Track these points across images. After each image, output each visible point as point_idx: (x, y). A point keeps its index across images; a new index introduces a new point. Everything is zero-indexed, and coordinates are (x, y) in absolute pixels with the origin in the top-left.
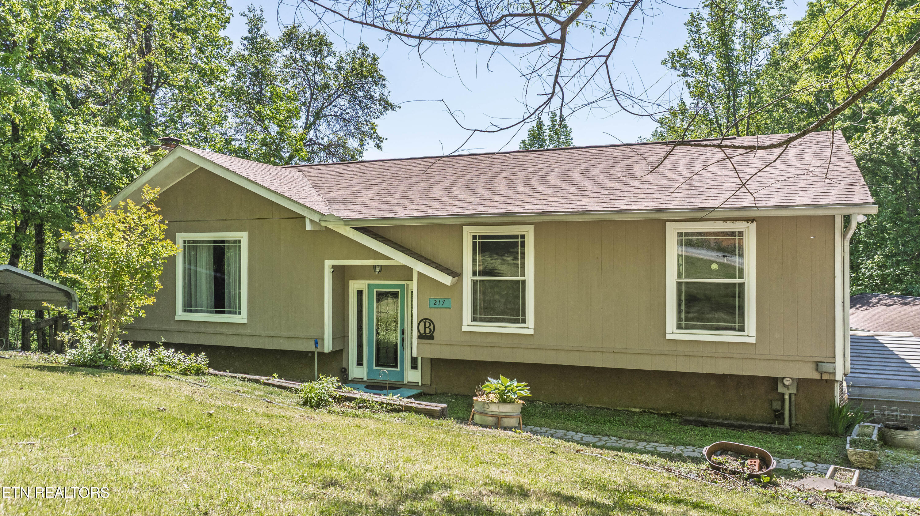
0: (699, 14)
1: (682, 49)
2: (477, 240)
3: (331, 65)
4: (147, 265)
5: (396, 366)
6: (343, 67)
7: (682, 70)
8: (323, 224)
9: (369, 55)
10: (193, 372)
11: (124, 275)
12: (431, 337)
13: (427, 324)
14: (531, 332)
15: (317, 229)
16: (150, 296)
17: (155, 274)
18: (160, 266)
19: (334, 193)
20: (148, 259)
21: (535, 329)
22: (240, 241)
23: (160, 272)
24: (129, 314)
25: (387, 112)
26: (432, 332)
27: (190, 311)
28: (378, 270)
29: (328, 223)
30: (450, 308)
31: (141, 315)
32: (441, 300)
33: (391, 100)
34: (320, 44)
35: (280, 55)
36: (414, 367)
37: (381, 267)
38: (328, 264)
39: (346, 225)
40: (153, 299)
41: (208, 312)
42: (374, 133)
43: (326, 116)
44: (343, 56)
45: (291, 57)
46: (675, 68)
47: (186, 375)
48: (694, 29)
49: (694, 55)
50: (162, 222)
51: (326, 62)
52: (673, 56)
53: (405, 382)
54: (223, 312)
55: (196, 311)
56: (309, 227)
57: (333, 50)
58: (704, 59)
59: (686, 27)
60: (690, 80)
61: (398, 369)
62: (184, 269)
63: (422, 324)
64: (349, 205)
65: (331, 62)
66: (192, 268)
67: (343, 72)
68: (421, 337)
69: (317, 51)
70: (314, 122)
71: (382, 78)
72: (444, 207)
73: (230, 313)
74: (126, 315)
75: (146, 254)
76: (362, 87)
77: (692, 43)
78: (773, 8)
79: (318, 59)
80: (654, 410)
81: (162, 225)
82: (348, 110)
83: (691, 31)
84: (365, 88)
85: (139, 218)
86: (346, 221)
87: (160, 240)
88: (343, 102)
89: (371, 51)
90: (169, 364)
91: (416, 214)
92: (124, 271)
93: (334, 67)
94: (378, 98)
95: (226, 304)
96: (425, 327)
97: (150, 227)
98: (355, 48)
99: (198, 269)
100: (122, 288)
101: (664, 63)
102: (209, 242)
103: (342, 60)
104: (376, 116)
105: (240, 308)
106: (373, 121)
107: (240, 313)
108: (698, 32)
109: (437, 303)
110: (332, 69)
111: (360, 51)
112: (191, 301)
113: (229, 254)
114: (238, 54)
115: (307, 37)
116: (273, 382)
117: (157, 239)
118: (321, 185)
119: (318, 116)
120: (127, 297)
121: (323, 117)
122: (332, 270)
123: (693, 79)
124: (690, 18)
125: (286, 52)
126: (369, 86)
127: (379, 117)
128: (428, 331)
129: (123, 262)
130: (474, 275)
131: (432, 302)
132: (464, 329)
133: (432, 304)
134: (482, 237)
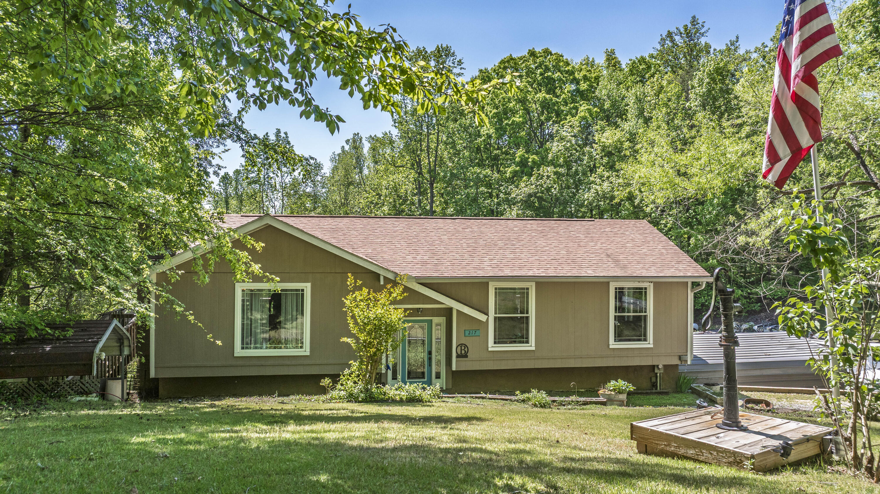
2: (498, 291)
5: (424, 378)
12: (466, 356)
13: (463, 348)
14: (533, 349)
22: (302, 290)
26: (466, 353)
27: (249, 348)
28: (420, 311)
30: (479, 336)
32: (474, 331)
36: (438, 377)
39: (414, 281)
41: (267, 348)
55: (255, 348)
56: (382, 282)
61: (426, 380)
63: (459, 347)
68: (458, 356)
86: (415, 279)
96: (461, 350)
107: (301, 348)
109: (471, 333)
128: (463, 352)
130: (496, 313)
131: (467, 333)
132: (490, 349)
133: (467, 334)
134: (500, 289)
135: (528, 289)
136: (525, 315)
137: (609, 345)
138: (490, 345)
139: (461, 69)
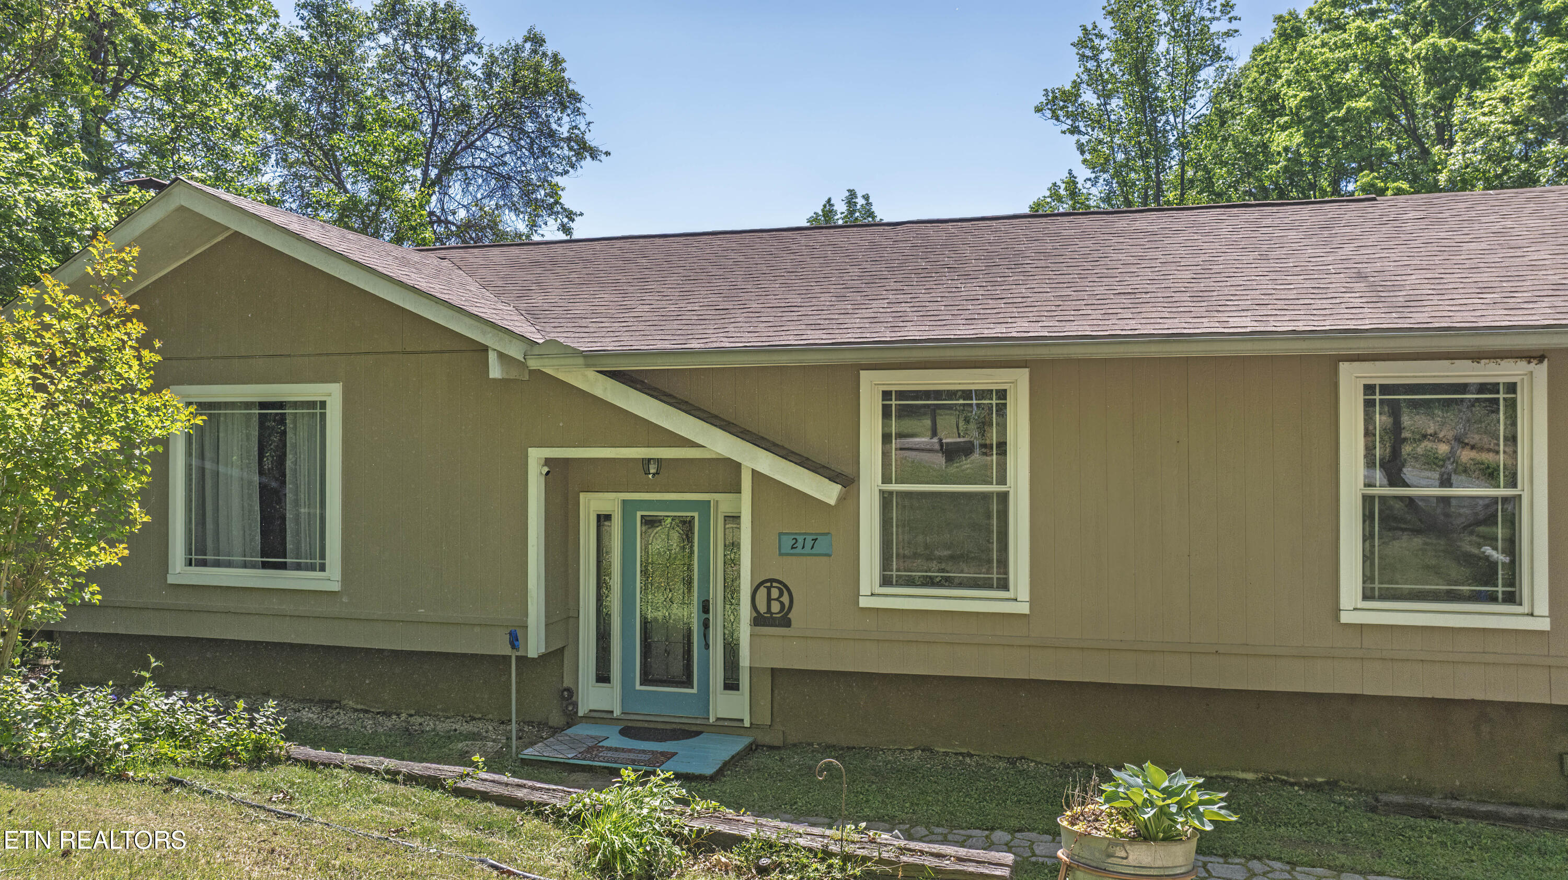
0: (1095, 27)
1: (1068, 87)
2: (894, 402)
3: (473, 69)
4: (105, 458)
5: (688, 683)
6: (497, 75)
7: (1069, 122)
8: (533, 364)
9: (544, 54)
10: (244, 755)
11: (39, 488)
12: (786, 622)
13: (775, 593)
14: (1024, 609)
15: (513, 374)
16: (112, 544)
17: (131, 484)
18: (144, 462)
19: (538, 299)
20: (109, 444)
21: (1032, 602)
22: (323, 404)
23: (144, 479)
24: (51, 593)
25: (583, 163)
26: (786, 611)
27: (204, 563)
28: (652, 471)
29: (546, 361)
30: (829, 555)
31: (87, 597)
32: (809, 538)
33: (592, 139)
34: (453, 27)
35: (373, 45)
36: (731, 685)
37: (659, 461)
38: (536, 456)
39: (588, 366)
40: (122, 550)
41: (245, 565)
42: (556, 202)
43: (462, 168)
44: (497, 54)
45: (396, 49)
46: (1058, 119)
47: (225, 767)
48: (1088, 53)
49: (1089, 97)
50: (144, 342)
51: (462, 63)
52: (1055, 98)
53: (712, 720)
54: (283, 566)
55: (217, 564)
56: (495, 371)
57: (477, 40)
58: (1106, 104)
59: (1075, 50)
60: (1084, 139)
61: (694, 691)
62: (189, 467)
63: (762, 592)
64: (584, 322)
65: (473, 63)
66: (208, 465)
67: (497, 85)
68: (759, 620)
69: (447, 41)
70: (439, 178)
71: (575, 97)
72: (816, 326)
73: (298, 567)
74: (42, 598)
75: (102, 430)
76: (534, 114)
77: (1085, 77)
78: (1218, 19)
79: (447, 57)
80: (1288, 774)
81: (145, 353)
82: (507, 158)
83: (1083, 56)
84: (538, 116)
85: (82, 329)
86: (590, 358)
87: (143, 393)
88: (496, 141)
89: (550, 48)
90: (172, 734)
91: (753, 341)
92: (34, 475)
93: (479, 74)
94: (566, 135)
95: (289, 546)
96: (769, 600)
97: (113, 357)
98: (520, 41)
99: (222, 469)
100: (32, 523)
101: (1038, 110)
102: (248, 405)
103: (493, 60)
104: (560, 170)
105: (323, 556)
106: (557, 179)
107: (323, 568)
108: (1095, 58)
109: (800, 544)
110: (474, 77)
111: (528, 45)
112: (204, 540)
113: (296, 437)
114: (289, 34)
115: (428, 13)
116: (481, 787)
117: (133, 390)
118: (500, 283)
119: (448, 167)
120: (47, 547)
121: (456, 169)
122: (546, 469)
123: (1087, 137)
124: (1080, 34)
125: (383, 39)
126: (549, 112)
127: (567, 172)
128: (775, 607)
129: (30, 451)
130: (886, 479)
131: (788, 542)
132: (864, 602)
133: (787, 549)
134: (901, 395)
135: (1002, 394)
136: (994, 488)
137: (1337, 610)
138: (864, 589)
139: (1230, 20)
